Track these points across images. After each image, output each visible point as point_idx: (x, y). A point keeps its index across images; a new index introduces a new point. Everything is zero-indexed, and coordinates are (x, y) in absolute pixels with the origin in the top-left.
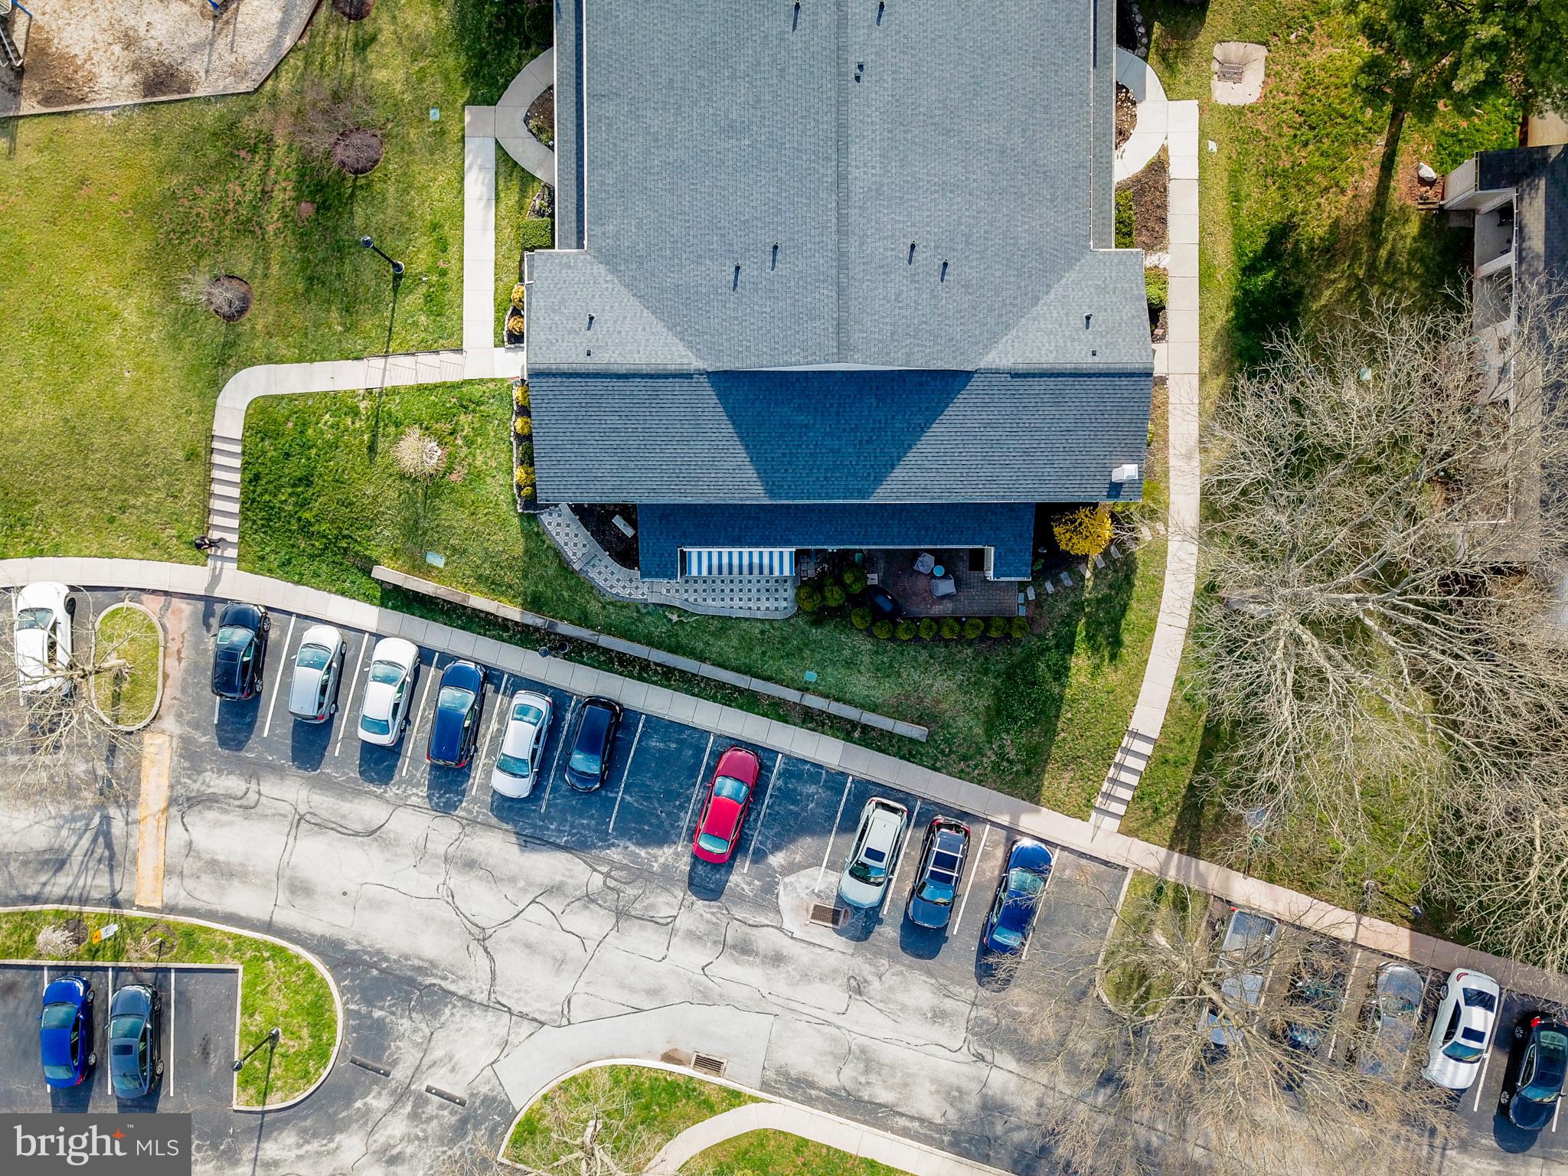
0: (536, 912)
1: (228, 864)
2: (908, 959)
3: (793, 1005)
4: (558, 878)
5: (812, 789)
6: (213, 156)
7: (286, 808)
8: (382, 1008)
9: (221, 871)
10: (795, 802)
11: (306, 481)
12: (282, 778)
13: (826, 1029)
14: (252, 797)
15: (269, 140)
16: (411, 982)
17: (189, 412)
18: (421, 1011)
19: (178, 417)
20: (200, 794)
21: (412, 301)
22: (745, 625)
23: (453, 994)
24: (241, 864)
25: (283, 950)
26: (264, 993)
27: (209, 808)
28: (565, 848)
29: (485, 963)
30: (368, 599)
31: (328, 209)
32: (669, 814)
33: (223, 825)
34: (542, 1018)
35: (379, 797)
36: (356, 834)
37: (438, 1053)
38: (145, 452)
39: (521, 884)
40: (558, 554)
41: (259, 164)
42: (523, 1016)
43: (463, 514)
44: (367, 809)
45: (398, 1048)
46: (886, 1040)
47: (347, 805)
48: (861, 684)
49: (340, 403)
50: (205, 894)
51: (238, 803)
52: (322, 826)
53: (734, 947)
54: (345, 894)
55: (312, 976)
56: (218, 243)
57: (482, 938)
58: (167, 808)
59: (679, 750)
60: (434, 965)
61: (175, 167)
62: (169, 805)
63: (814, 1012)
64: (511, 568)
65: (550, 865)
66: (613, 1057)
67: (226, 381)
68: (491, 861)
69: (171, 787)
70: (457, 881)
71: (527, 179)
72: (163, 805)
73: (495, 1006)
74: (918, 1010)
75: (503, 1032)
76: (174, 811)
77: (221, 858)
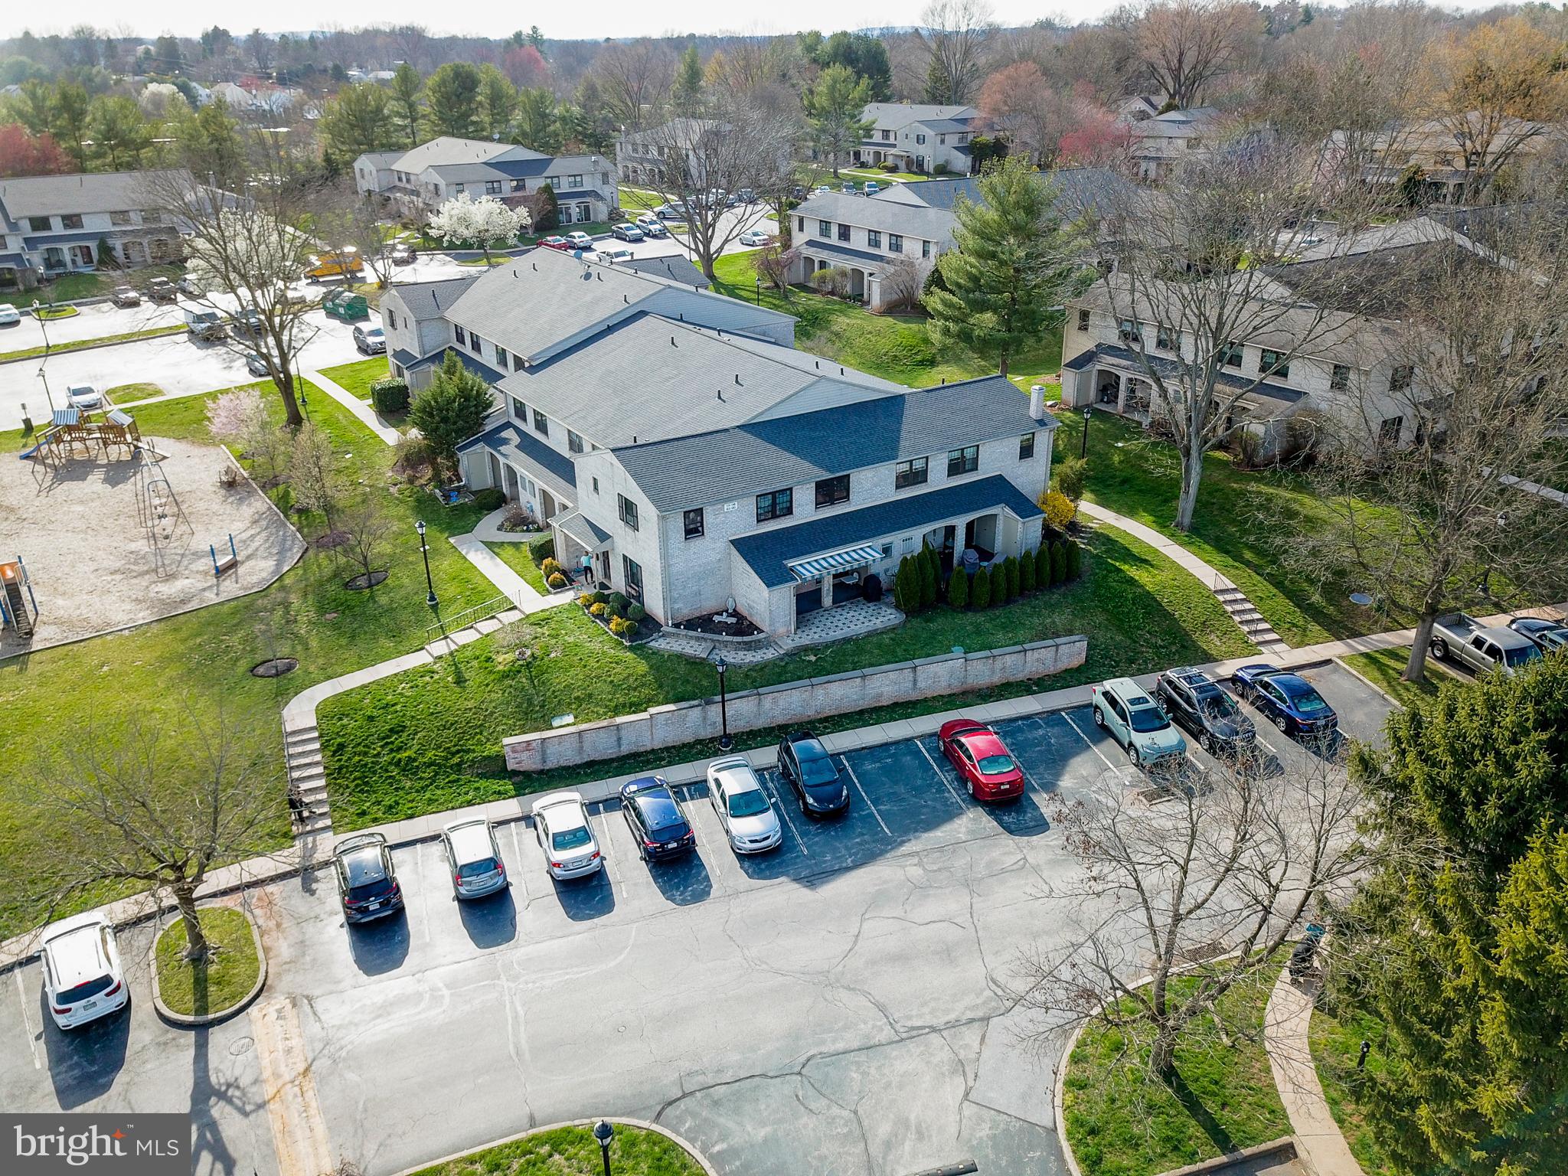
0: (875, 927)
4: (872, 890)
5: (1039, 732)
10: (1037, 745)
11: (398, 729)
23: (846, 1052)
29: (857, 1000)
30: (501, 795)
31: (353, 608)
32: (934, 800)
37: (883, 1130)
40: (682, 657)
42: (954, 1025)
49: (414, 674)
59: (898, 760)
60: (795, 1036)
64: (642, 685)
67: (288, 702)
70: (757, 948)
72: (302, 1066)
73: (911, 1035)
75: (947, 1055)
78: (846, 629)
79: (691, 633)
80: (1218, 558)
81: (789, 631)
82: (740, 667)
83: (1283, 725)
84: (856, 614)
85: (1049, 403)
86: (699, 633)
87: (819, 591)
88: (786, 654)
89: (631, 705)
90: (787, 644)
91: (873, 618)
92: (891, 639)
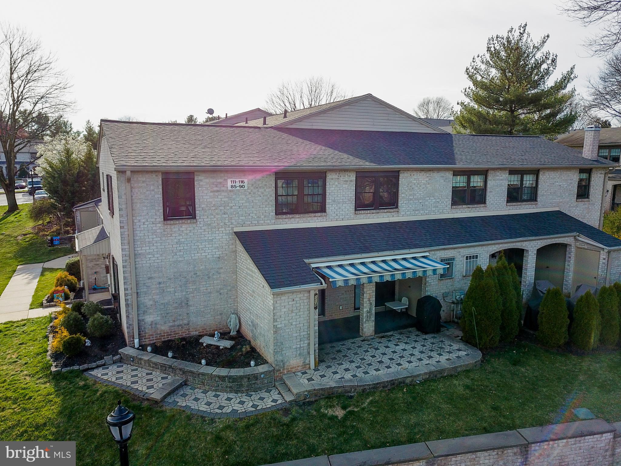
78: (394, 368)
79: (159, 359)
81: (306, 365)
82: (212, 421)
84: (407, 347)
86: (168, 359)
87: (357, 319)
88: (295, 402)
90: (301, 385)
91: (434, 354)
92: (467, 387)
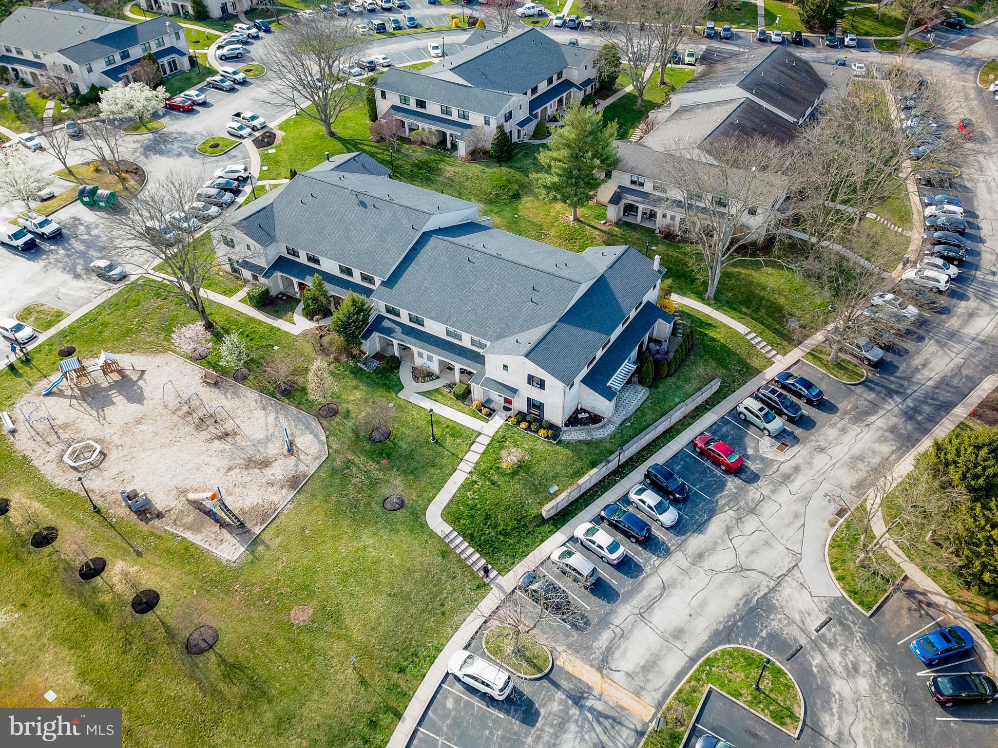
0: (737, 542)
1: (647, 661)
2: (813, 431)
3: (822, 471)
4: (724, 526)
5: (724, 429)
6: (338, 481)
7: (632, 618)
8: (762, 631)
9: (650, 666)
10: (728, 436)
11: (488, 517)
12: (616, 612)
13: (837, 465)
14: (617, 630)
15: (349, 461)
16: (752, 610)
17: (426, 542)
18: (771, 613)
19: (425, 548)
20: (603, 654)
21: (449, 442)
22: (645, 406)
23: (766, 594)
24: (651, 655)
25: (708, 659)
26: (730, 681)
27: (613, 653)
28: (710, 517)
29: (754, 574)
30: (552, 532)
31: (391, 454)
32: (712, 476)
33: (625, 651)
34: (793, 564)
35: (647, 576)
36: (661, 595)
37: (797, 617)
38: (428, 572)
39: (720, 541)
40: (580, 441)
41: (354, 469)
42: (789, 571)
43: (543, 464)
44: (651, 585)
45: (787, 634)
46: (850, 450)
47: (644, 591)
48: (688, 388)
49: (467, 485)
50: (659, 682)
51: (617, 639)
52: (650, 607)
53: (785, 480)
54: (690, 615)
55: (730, 654)
56: (370, 496)
57: (740, 569)
58: (602, 674)
59: (685, 462)
60: (746, 595)
61: (329, 495)
62: (601, 672)
63: (827, 466)
64: (575, 461)
65: (716, 526)
66: (825, 545)
67: (426, 521)
68: (703, 547)
69: (592, 666)
70: (706, 565)
71: (437, 391)
72: (599, 675)
73: (780, 580)
74: (838, 435)
75: (794, 584)
76: (605, 672)
77: (643, 662)
80: (735, 314)
83: (805, 400)
85: (603, 222)
88: (619, 426)
89: (576, 472)
90: (617, 421)
